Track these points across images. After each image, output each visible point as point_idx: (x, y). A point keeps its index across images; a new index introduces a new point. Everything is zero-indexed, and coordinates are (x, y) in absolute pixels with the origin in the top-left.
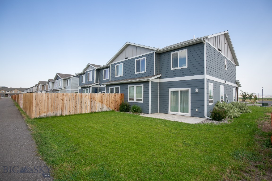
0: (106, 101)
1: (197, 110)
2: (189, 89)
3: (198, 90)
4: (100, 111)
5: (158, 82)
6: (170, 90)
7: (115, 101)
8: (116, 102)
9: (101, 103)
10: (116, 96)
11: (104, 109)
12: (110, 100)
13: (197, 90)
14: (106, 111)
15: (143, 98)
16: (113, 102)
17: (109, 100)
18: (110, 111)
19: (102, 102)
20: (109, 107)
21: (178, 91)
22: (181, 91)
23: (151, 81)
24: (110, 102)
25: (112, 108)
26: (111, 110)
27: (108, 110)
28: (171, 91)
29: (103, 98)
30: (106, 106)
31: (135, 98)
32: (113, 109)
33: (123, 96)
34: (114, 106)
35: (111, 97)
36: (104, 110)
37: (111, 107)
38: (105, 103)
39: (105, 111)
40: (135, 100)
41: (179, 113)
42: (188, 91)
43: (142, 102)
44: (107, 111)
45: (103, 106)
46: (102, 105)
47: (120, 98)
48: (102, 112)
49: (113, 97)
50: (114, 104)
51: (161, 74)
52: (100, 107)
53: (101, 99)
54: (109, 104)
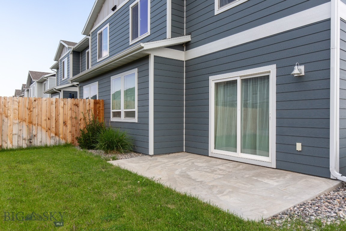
0: (44, 118)
1: (299, 147)
2: (271, 70)
3: (302, 68)
4: (25, 146)
5: (183, 61)
6: (213, 80)
7: (76, 118)
8: (77, 123)
9: (25, 125)
10: (78, 107)
11: (39, 140)
12: (57, 115)
13: (299, 70)
14: (46, 147)
15: (136, 110)
16: (69, 123)
17: (54, 115)
18: (57, 147)
19: (31, 123)
20: (56, 135)
21: (235, 82)
22: (245, 81)
23: (155, 56)
24: (57, 121)
25: (65, 138)
26: (63, 142)
27: (50, 142)
28: (217, 85)
29: (35, 111)
30: (44, 132)
31: (123, 110)
32: (69, 140)
33: (101, 105)
34: (70, 132)
35: (60, 108)
36: (37, 142)
37: (61, 136)
38: (41, 125)
39: (43, 144)
40: (123, 115)
41: (239, 155)
42: (268, 77)
43: (135, 120)
44: (48, 144)
45: (34, 133)
46: (29, 131)
47: (92, 113)
48: (31, 148)
49: (69, 109)
50: (72, 126)
51: (190, 36)
52: (25, 135)
53: (27, 112)
54: (54, 126)
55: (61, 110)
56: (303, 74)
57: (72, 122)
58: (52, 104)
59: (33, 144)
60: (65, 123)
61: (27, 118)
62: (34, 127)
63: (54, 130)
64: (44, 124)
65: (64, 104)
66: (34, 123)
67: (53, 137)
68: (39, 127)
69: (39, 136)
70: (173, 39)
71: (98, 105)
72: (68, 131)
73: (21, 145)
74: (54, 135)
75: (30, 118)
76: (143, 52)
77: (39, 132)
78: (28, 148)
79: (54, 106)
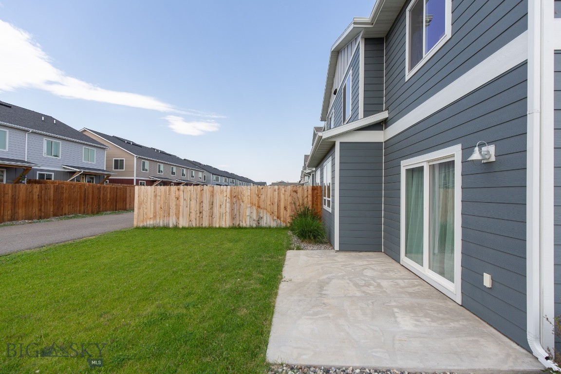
0: (269, 203)
4: (254, 226)
5: (382, 143)
6: (404, 166)
7: (295, 204)
8: (296, 208)
9: (255, 208)
10: (297, 193)
11: (265, 222)
12: (279, 201)
14: (270, 228)
15: (331, 199)
16: (289, 208)
17: (276, 201)
18: (279, 229)
19: (259, 207)
20: (278, 218)
21: (421, 169)
23: (341, 143)
24: (278, 206)
25: (284, 221)
26: (283, 225)
27: (273, 224)
28: (408, 172)
29: (263, 197)
30: (268, 215)
31: (326, 199)
32: (289, 224)
33: (319, 192)
34: (290, 216)
36: (263, 224)
37: (282, 219)
38: (266, 209)
39: (268, 226)
40: (327, 203)
42: (453, 163)
44: (272, 226)
45: (261, 216)
46: (258, 212)
47: (310, 198)
48: (259, 228)
49: (289, 195)
50: (292, 211)
51: (387, 111)
52: (255, 217)
53: (257, 198)
54: (276, 211)
55: (282, 196)
56: (493, 159)
57: (292, 208)
58: (275, 191)
59: (260, 224)
60: (285, 208)
61: (257, 203)
62: (261, 211)
63: (276, 213)
64: (269, 208)
65: (285, 191)
66: (261, 207)
67: (275, 220)
68: (265, 211)
69: (265, 218)
70: (365, 118)
71: (316, 192)
72: (288, 215)
73: (252, 225)
74: (276, 218)
75: (258, 203)
76: (328, 140)
77: (265, 214)
78: (256, 228)
79: (277, 192)
